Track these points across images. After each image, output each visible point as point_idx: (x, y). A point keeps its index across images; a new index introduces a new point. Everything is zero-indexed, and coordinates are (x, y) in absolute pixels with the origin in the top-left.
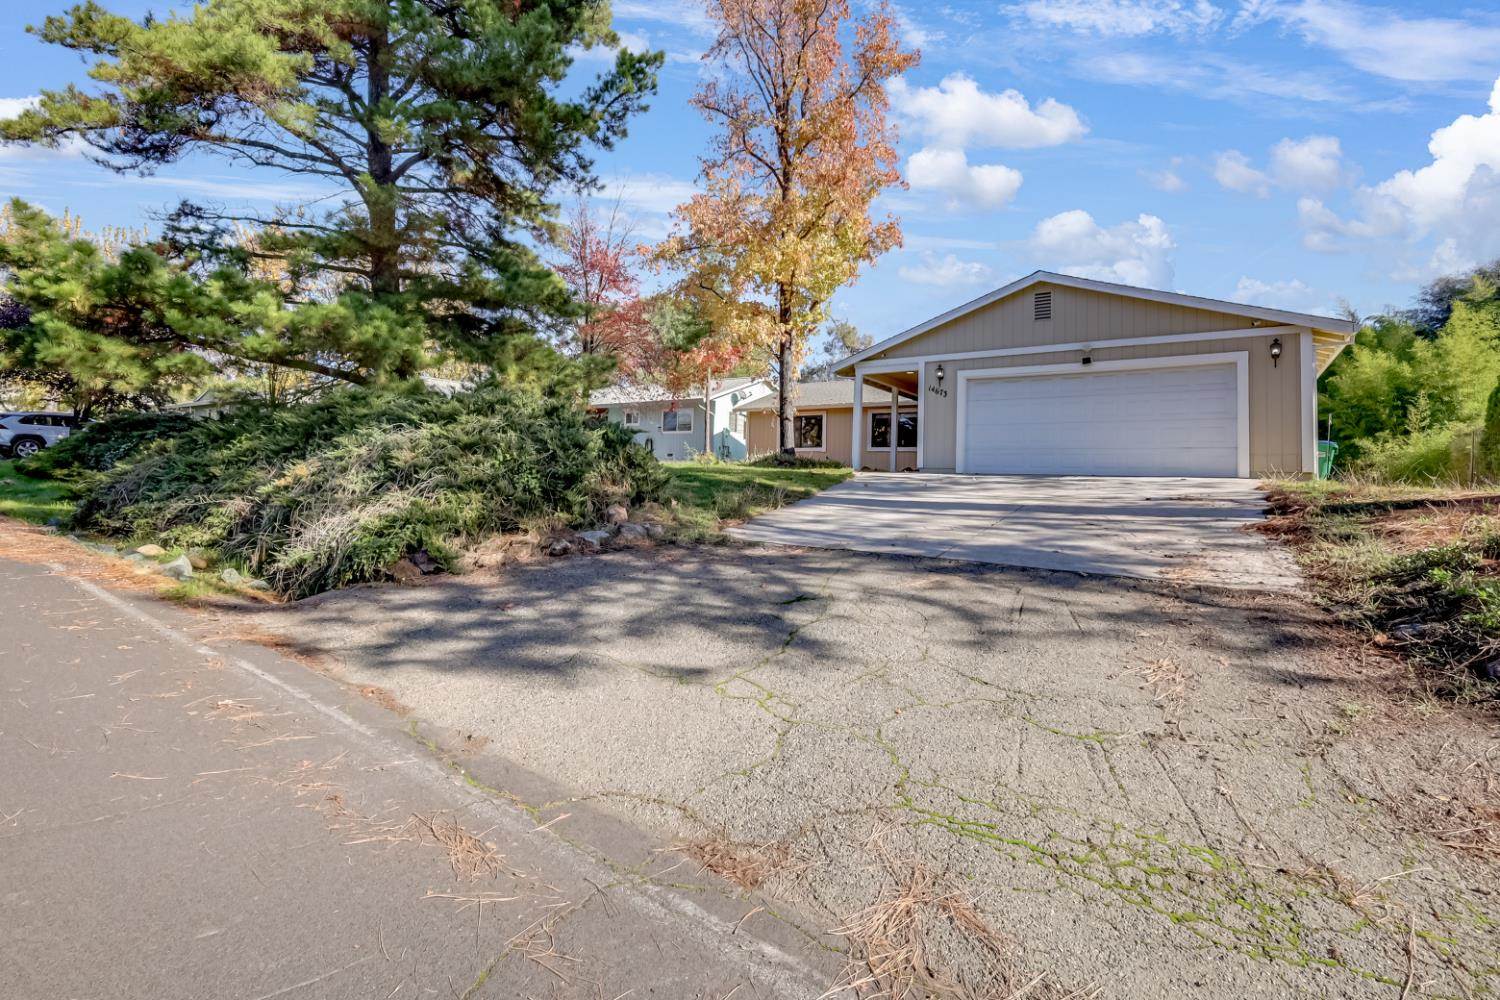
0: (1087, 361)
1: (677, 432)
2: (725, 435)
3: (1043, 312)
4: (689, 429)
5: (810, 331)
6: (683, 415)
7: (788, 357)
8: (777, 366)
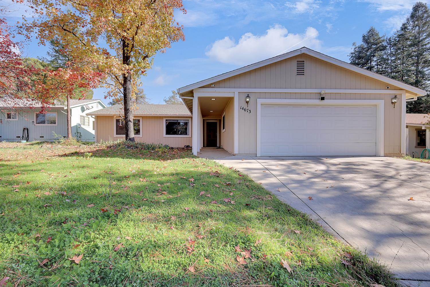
0: (323, 99)
1: (46, 125)
2: (78, 127)
3: (301, 71)
4: (55, 123)
5: (143, 72)
6: (50, 115)
7: (129, 86)
8: (122, 90)
